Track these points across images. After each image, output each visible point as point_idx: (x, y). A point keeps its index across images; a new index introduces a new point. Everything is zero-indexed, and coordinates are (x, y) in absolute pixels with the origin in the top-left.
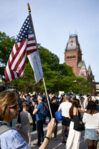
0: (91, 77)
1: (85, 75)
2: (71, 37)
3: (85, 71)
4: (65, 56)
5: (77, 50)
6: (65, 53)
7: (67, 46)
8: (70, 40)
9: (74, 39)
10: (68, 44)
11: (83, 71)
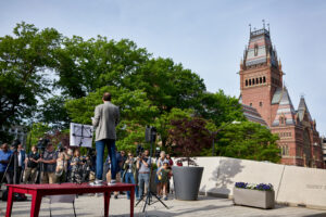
0: (307, 124)
1: (290, 119)
2: (253, 36)
3: (289, 110)
4: (242, 78)
5: (269, 65)
6: (241, 74)
7: (245, 57)
8: (253, 44)
9: (261, 41)
10: (247, 52)
11: (283, 110)
